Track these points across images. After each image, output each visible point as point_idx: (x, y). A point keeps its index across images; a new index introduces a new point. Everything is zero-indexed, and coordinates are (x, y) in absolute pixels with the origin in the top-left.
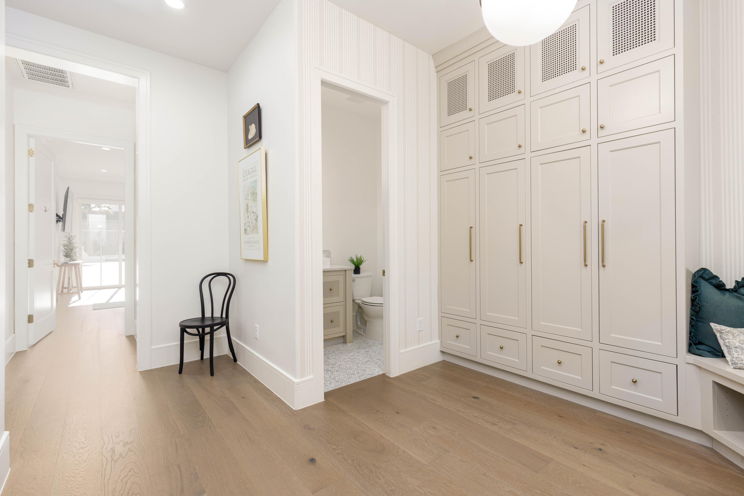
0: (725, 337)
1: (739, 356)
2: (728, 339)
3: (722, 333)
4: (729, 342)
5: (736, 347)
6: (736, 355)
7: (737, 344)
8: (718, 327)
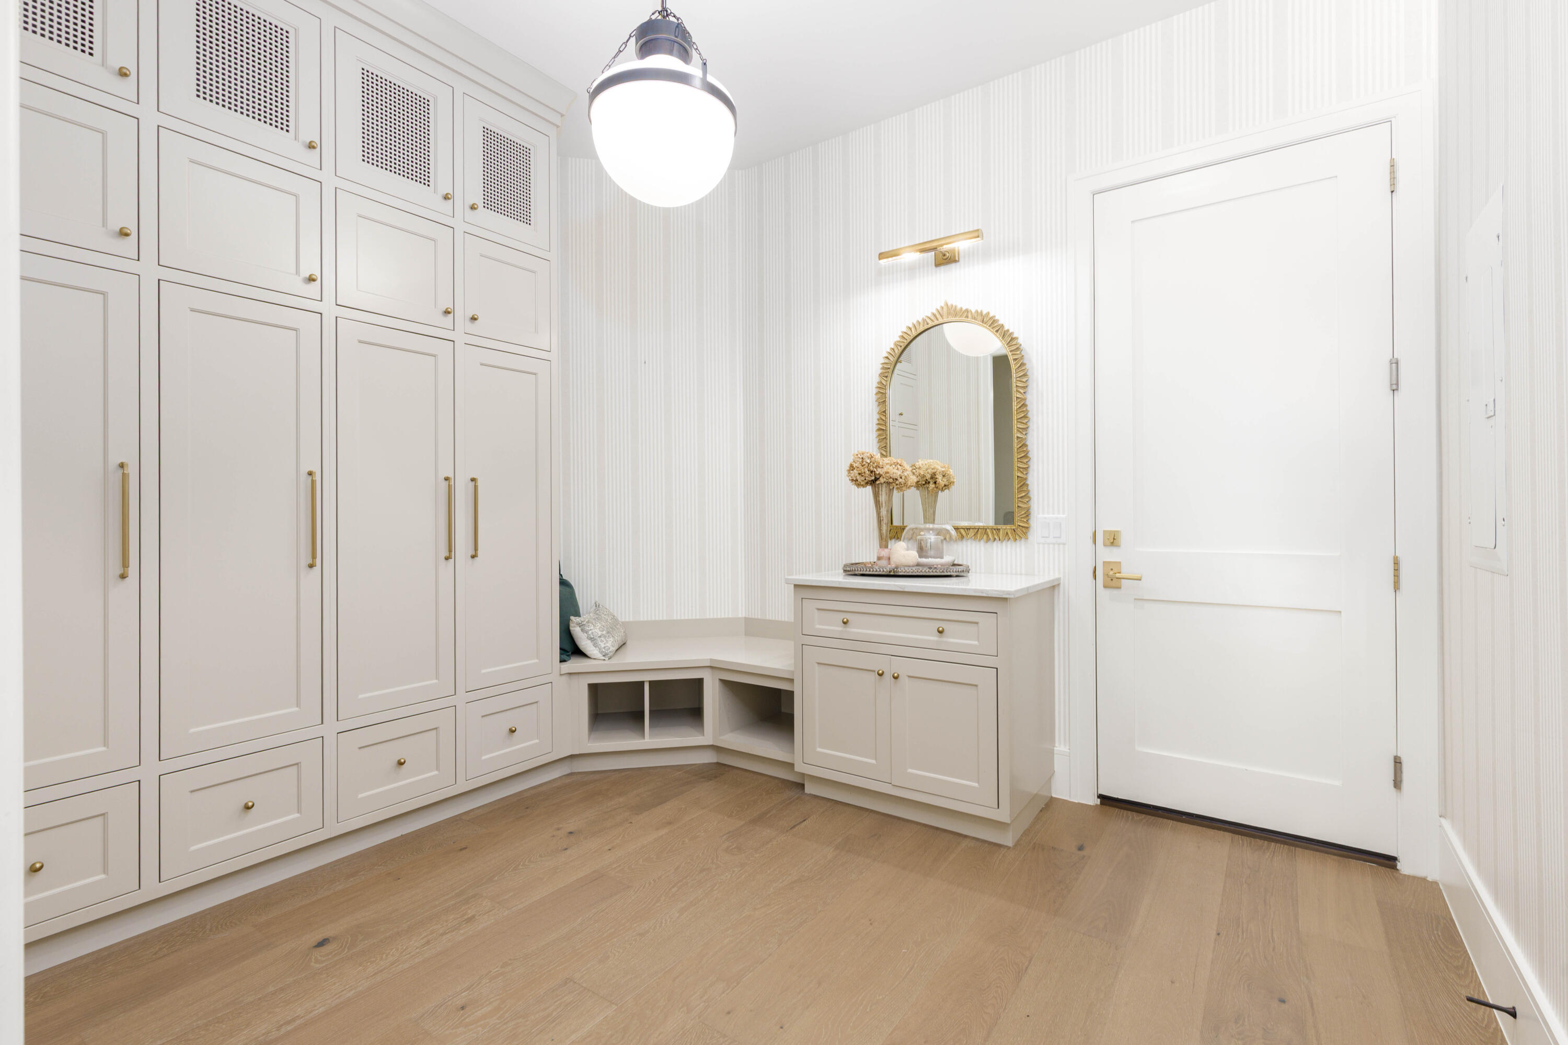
0: (587, 628)
1: (606, 645)
2: (591, 630)
3: (582, 625)
4: (592, 633)
5: (600, 637)
6: (603, 646)
7: (600, 633)
8: (578, 620)
